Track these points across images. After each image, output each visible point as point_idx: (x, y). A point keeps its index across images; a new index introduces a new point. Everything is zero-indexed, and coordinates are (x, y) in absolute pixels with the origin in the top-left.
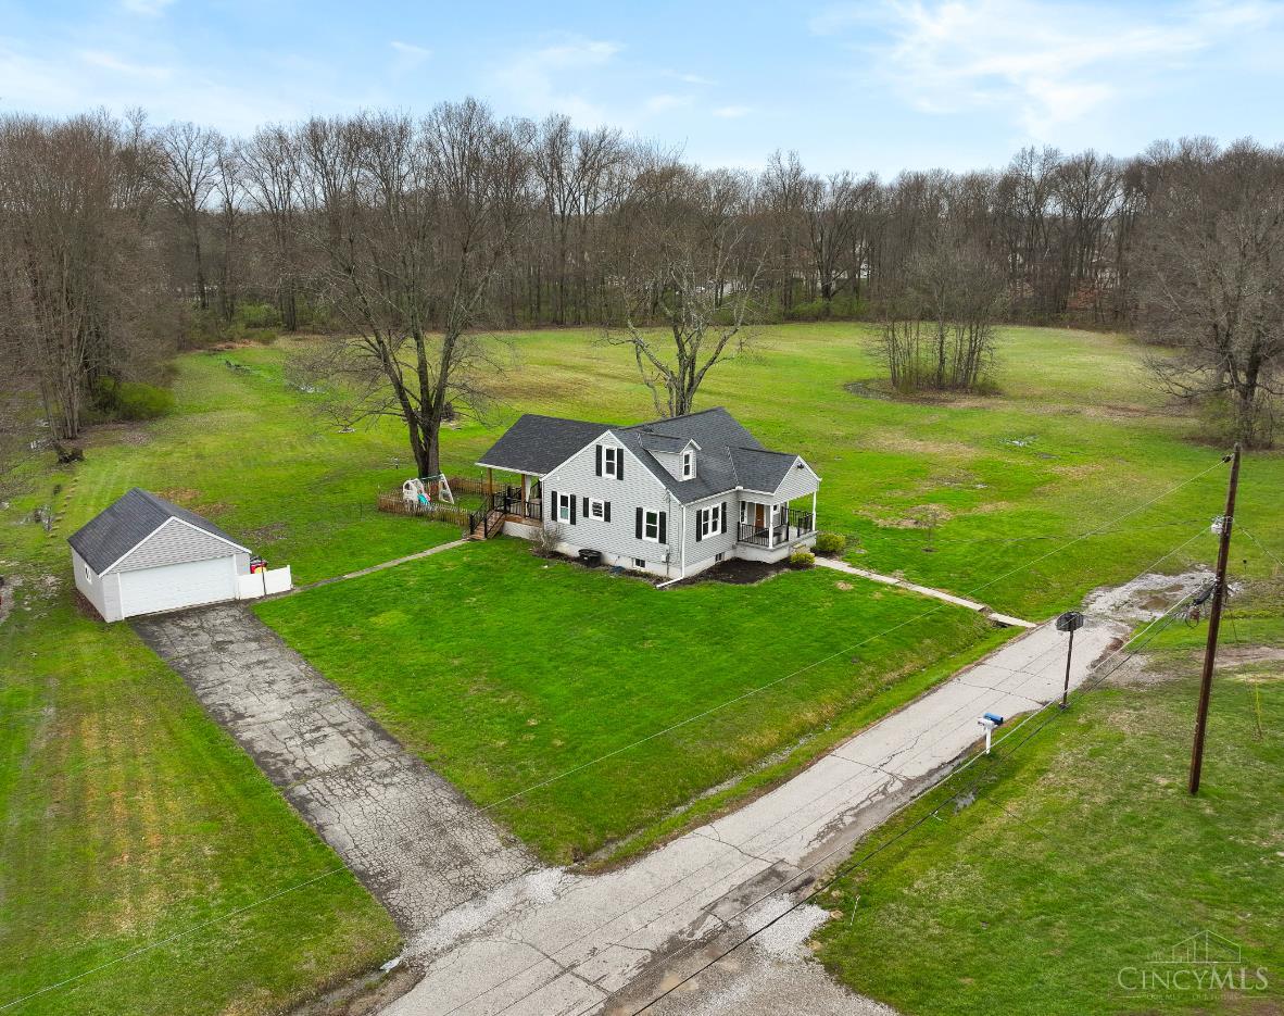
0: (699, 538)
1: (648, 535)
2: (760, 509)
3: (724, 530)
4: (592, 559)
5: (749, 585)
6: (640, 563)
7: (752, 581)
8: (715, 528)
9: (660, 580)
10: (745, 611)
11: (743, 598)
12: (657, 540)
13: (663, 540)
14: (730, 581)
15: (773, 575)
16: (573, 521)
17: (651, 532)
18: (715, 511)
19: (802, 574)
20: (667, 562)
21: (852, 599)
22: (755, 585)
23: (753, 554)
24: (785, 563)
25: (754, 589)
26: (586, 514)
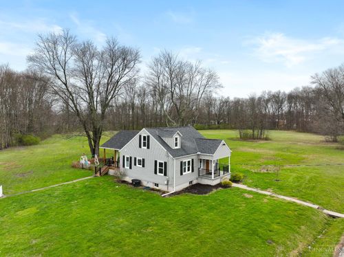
0: (181, 174)
1: (160, 172)
2: (207, 162)
3: (193, 171)
4: (137, 183)
5: (204, 195)
6: (157, 185)
7: (206, 193)
8: (189, 170)
9: (164, 192)
10: (203, 209)
11: (201, 202)
12: (163, 175)
13: (165, 175)
14: (195, 193)
15: (215, 190)
16: (131, 168)
17: (161, 172)
18: (189, 162)
19: (228, 190)
20: (167, 184)
21: (254, 202)
22: (207, 195)
23: (205, 182)
24: (219, 185)
25: (206, 197)
26: (135, 164)
